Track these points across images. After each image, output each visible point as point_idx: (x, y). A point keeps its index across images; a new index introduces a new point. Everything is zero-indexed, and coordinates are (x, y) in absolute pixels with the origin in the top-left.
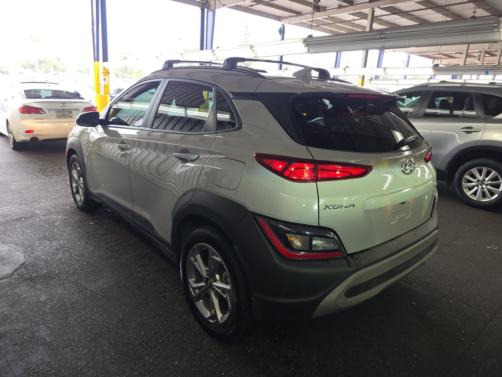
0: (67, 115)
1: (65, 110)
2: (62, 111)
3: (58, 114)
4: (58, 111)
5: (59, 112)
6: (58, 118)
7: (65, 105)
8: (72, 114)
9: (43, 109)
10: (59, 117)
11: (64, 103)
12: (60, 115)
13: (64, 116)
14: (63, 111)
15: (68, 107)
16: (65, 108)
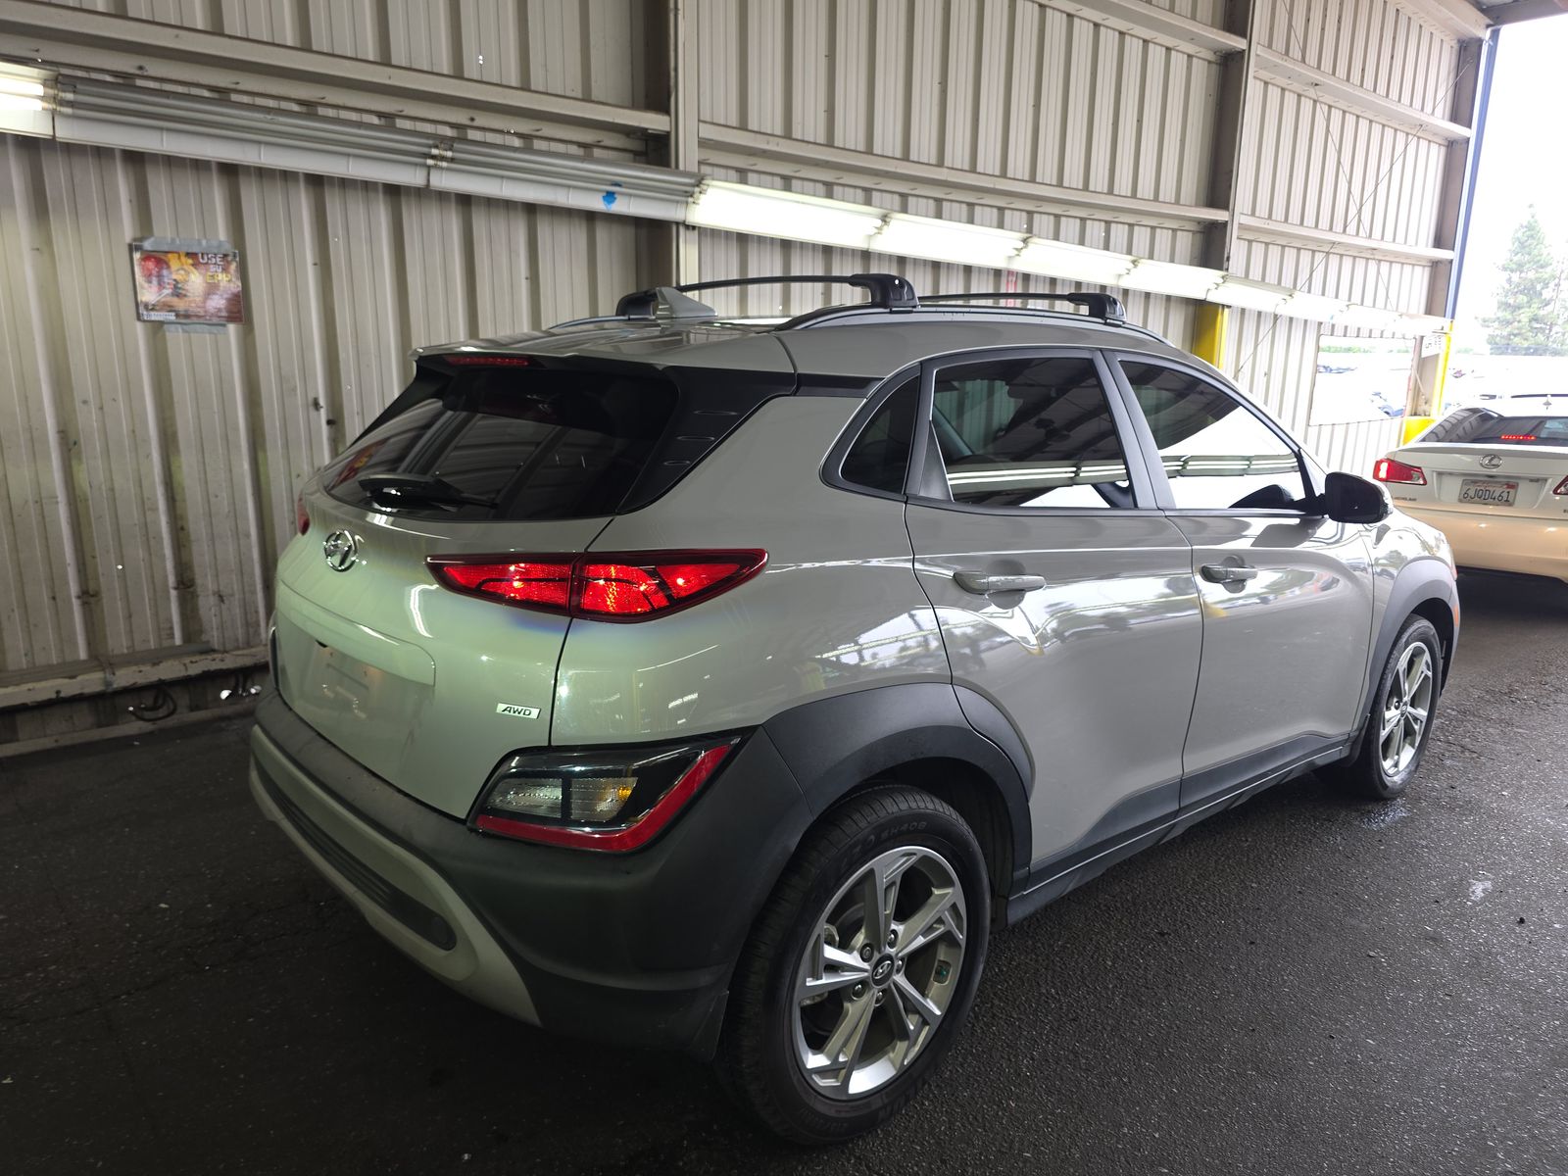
0: (1497, 494)
1: (1496, 480)
2: (1484, 482)
3: (1466, 488)
4: (1470, 479)
5: (1475, 482)
6: (1460, 501)
7: (1495, 462)
8: (1516, 492)
9: (1424, 470)
10: (1465, 498)
11: (1493, 455)
12: (1472, 493)
13: (1484, 498)
14: (1489, 482)
15: (1505, 468)
16: (1494, 472)
